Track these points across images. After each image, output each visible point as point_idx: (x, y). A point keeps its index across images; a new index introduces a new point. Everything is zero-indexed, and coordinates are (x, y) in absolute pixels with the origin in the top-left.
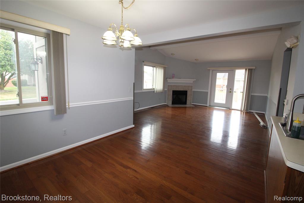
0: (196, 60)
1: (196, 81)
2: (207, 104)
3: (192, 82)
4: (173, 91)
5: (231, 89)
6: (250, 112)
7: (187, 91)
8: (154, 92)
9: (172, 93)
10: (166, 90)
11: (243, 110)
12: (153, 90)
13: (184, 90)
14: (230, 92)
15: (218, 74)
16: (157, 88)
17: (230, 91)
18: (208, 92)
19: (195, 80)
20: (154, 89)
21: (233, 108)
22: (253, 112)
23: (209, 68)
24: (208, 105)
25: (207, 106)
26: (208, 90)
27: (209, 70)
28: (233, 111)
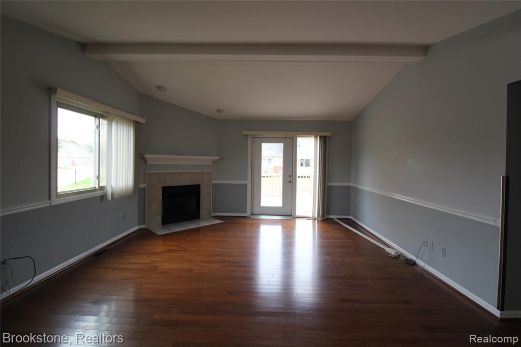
0: (218, 111)
1: (217, 160)
2: (246, 213)
3: (210, 164)
4: (164, 188)
5: (290, 176)
6: (327, 219)
7: (199, 186)
8: (103, 198)
9: (161, 193)
10: (145, 188)
11: (316, 217)
12: (100, 193)
13: (191, 183)
14: (290, 182)
15: (264, 145)
16: (113, 184)
17: (290, 179)
18: (246, 185)
19: (218, 158)
20: (102, 188)
21: (298, 213)
22: (332, 219)
23: (245, 133)
24: (248, 214)
25: (246, 217)
26: (246, 180)
27: (247, 136)
28: (298, 221)
